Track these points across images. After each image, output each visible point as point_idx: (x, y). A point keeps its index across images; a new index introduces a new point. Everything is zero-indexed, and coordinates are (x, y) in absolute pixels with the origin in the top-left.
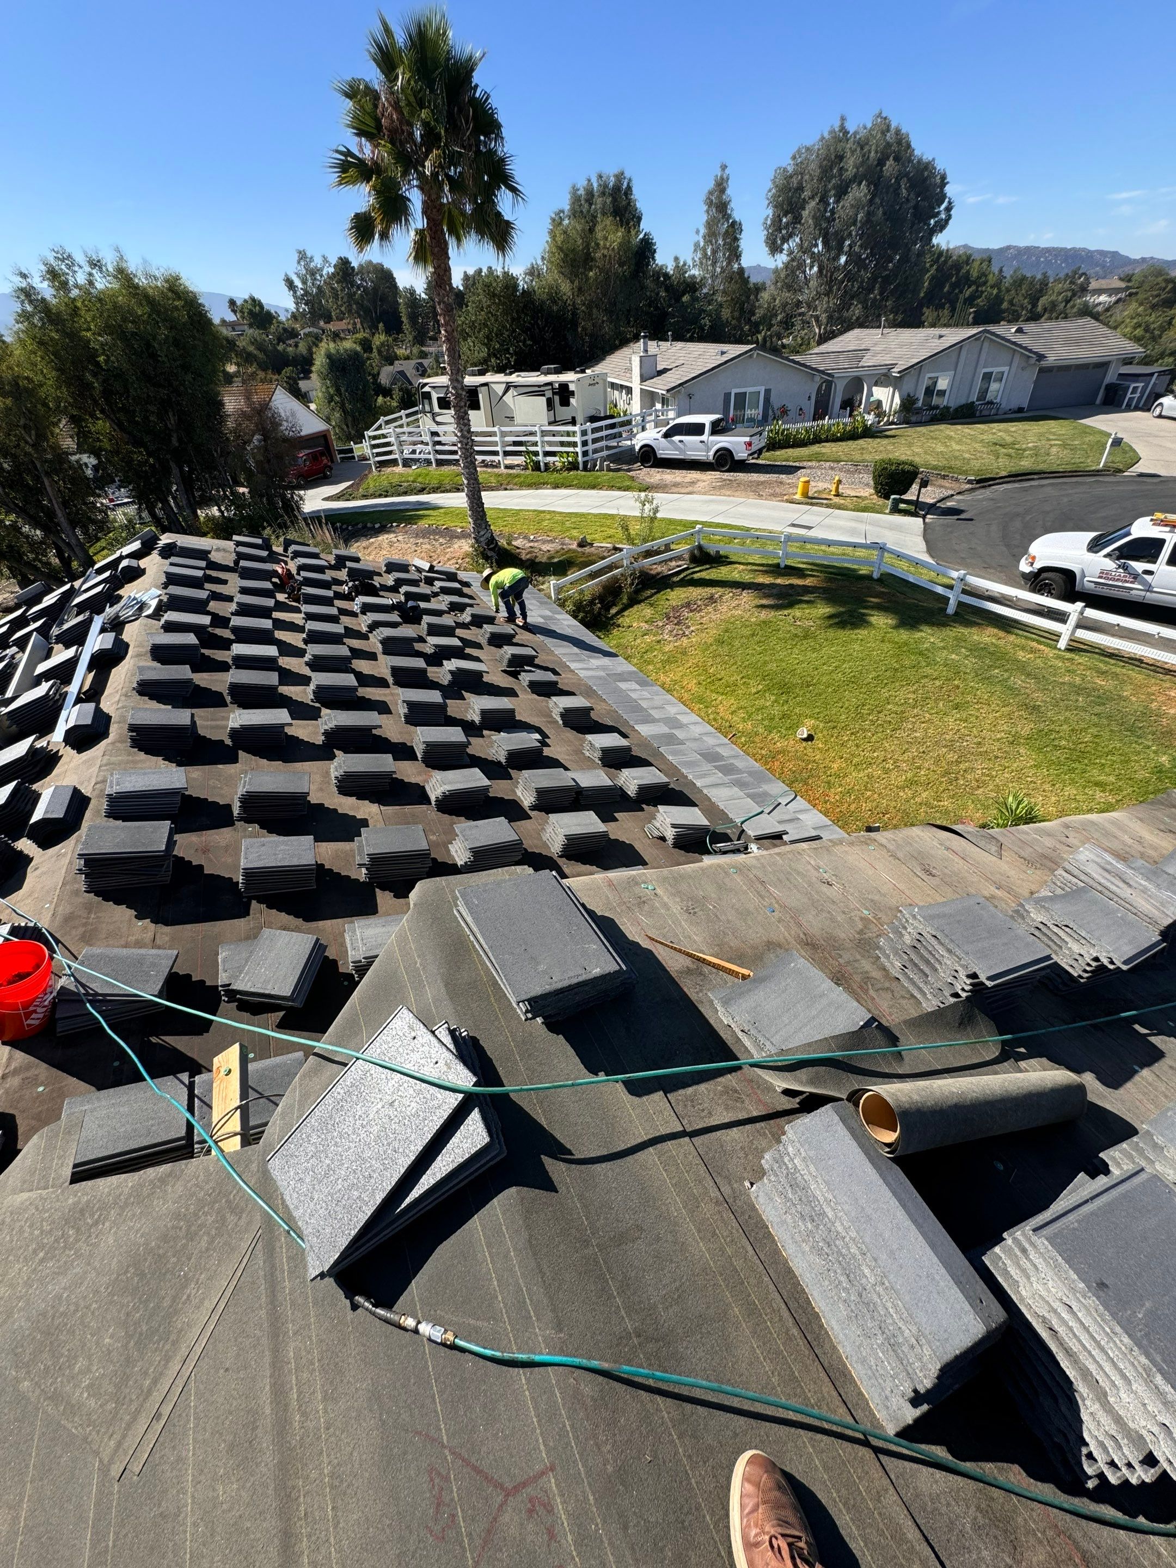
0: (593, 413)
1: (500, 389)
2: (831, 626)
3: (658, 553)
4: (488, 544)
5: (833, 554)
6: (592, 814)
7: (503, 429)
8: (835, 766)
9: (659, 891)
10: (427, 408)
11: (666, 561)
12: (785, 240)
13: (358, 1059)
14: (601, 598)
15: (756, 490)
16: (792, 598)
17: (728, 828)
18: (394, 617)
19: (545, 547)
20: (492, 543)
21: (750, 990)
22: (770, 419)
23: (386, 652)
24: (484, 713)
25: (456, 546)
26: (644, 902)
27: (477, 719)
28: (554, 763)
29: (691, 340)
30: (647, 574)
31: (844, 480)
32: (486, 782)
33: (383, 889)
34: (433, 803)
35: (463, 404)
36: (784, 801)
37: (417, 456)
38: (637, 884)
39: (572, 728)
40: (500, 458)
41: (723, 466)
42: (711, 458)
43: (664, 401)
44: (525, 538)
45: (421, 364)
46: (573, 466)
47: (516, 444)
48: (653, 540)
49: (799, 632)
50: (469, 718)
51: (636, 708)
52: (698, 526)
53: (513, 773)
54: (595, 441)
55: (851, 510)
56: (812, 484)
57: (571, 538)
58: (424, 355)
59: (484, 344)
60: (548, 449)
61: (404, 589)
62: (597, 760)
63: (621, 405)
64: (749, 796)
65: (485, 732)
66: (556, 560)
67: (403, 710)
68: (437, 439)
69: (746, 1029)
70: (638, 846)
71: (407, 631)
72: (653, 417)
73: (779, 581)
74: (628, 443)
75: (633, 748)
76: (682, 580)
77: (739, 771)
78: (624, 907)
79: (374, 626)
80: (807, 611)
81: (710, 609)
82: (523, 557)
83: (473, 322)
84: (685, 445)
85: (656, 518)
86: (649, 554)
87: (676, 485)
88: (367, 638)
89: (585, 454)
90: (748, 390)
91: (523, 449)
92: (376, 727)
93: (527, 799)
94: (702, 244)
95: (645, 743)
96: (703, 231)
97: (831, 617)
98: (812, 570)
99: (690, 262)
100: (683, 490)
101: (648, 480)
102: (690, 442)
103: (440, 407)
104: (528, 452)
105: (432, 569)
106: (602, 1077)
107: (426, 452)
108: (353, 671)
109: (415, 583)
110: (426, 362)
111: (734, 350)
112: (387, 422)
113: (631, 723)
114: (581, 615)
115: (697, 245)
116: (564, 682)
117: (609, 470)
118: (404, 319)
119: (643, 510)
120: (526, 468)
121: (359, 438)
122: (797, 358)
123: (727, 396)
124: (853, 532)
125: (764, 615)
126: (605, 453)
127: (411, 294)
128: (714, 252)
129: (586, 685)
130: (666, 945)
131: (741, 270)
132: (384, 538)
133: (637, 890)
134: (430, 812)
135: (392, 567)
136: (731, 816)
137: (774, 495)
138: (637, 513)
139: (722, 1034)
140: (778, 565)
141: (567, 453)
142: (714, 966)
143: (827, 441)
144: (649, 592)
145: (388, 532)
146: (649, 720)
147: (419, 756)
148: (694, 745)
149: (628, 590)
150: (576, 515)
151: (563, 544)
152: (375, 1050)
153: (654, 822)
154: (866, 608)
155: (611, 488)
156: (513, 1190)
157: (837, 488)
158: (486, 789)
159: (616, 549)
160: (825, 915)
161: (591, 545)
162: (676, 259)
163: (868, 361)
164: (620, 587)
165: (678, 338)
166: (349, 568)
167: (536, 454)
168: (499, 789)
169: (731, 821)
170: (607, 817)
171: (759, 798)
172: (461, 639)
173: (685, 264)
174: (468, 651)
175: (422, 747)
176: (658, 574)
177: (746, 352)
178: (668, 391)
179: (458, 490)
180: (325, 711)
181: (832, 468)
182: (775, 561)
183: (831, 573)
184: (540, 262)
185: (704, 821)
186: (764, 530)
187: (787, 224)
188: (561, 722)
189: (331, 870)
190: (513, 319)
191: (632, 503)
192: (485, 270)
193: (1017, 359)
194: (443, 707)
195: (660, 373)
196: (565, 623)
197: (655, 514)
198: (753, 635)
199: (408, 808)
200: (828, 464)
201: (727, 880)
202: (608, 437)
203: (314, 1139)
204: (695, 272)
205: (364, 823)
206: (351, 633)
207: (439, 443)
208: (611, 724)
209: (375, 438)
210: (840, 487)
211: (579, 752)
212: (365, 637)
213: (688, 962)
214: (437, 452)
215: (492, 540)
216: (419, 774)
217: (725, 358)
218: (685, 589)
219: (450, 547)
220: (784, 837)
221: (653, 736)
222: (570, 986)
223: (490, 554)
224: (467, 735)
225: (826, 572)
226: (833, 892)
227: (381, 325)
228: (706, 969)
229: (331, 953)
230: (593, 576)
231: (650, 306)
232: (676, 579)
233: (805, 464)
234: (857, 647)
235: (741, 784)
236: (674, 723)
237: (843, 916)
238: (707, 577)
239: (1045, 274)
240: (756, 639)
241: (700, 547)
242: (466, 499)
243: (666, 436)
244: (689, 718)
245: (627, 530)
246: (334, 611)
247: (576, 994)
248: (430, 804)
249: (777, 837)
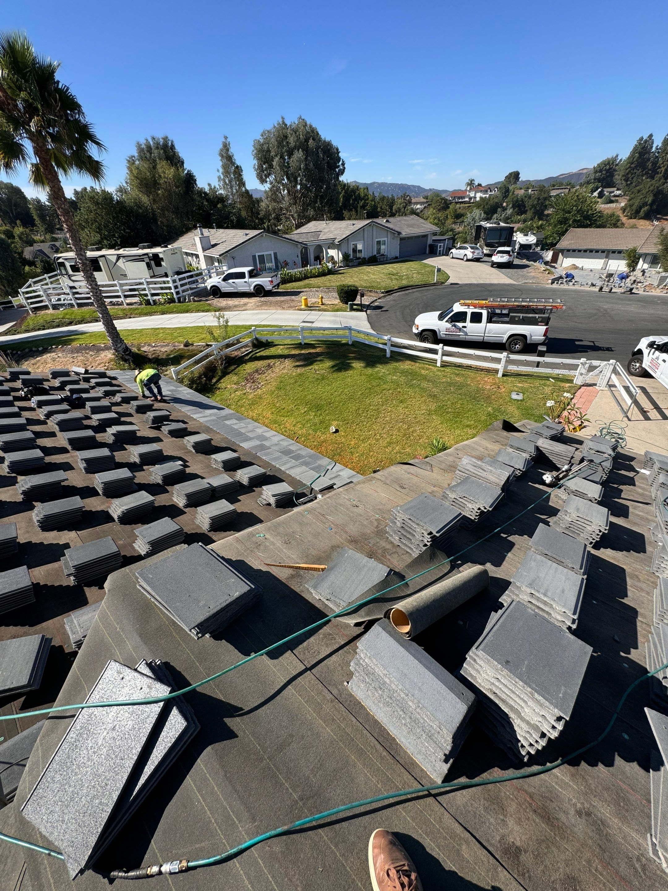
0: (178, 270)
1: (114, 259)
2: (334, 371)
3: (233, 345)
4: (124, 352)
5: (327, 334)
6: (224, 501)
7: (121, 282)
8: (353, 443)
9: (267, 536)
10: (64, 272)
11: (239, 349)
12: (267, 176)
13: (83, 708)
14: (205, 374)
15: (280, 305)
16: (312, 360)
17: (304, 489)
18: (65, 406)
19: (163, 349)
20: (127, 351)
21: (327, 576)
22: (280, 268)
23: (62, 430)
24: (141, 456)
25: (102, 355)
26: (260, 545)
27: (137, 460)
28: (194, 476)
29: (227, 228)
30: (230, 357)
31: (324, 297)
32: (151, 498)
33: (89, 585)
34: (116, 520)
35: (88, 269)
36: (330, 467)
37: (62, 302)
38: (254, 535)
39: (202, 453)
40: (122, 299)
41: (260, 294)
42: (252, 290)
43: (219, 261)
44: (149, 345)
45: (54, 245)
46: (172, 301)
47: (131, 290)
48: (229, 338)
49: (319, 377)
50: (132, 460)
51: (239, 434)
52: (253, 328)
53: (168, 488)
54: (182, 285)
55: (331, 311)
56: (309, 300)
57: (179, 342)
58: (56, 240)
59: (97, 232)
60: (153, 292)
61: (68, 388)
62: (221, 469)
63: (194, 265)
64: (311, 469)
65: (145, 467)
66: (172, 356)
67: (82, 465)
68: (74, 291)
69: (329, 598)
70: (255, 513)
71: (76, 414)
72: (214, 270)
73: (303, 352)
74: (203, 285)
75: (241, 457)
76: (250, 358)
77: (303, 457)
78: (248, 551)
79: (49, 415)
80: (321, 365)
81: (270, 371)
82: (150, 356)
83: (87, 220)
84: (236, 284)
85: (228, 326)
86: (228, 346)
87: (236, 306)
88: (46, 423)
89: (178, 293)
90: (265, 253)
91: (137, 293)
92: (63, 481)
93: (180, 502)
94: (222, 177)
95: (247, 453)
96: (221, 170)
97: (333, 367)
98: (318, 344)
99: (217, 187)
100: (240, 309)
101: (219, 305)
102: (238, 282)
103: (73, 271)
104: (141, 295)
105: (87, 372)
106: (253, 655)
107: (69, 299)
108: (39, 447)
109: (76, 382)
110: (57, 244)
111: (253, 233)
112: (35, 283)
113: (237, 443)
114: (195, 386)
115: (219, 178)
116: (191, 427)
117: (195, 301)
118: (35, 217)
119: (219, 322)
120: (141, 304)
121: (15, 294)
122: (287, 236)
123: (254, 257)
124: (334, 322)
125: (299, 370)
126: (190, 292)
127: (37, 202)
128: (230, 181)
129: (206, 426)
130: (278, 566)
131: (247, 192)
132: (47, 357)
133: (254, 539)
134: (116, 526)
135: (55, 375)
136: (304, 482)
137: (291, 307)
138: (217, 324)
139: (317, 605)
140: (300, 344)
141: (166, 293)
142: (306, 569)
143: (311, 277)
144: (233, 367)
145: (50, 352)
146: (248, 439)
147: (100, 492)
148: (276, 448)
149: (220, 368)
150: (180, 328)
151: (174, 346)
152: (95, 697)
153: (262, 496)
154: (349, 360)
155: (198, 311)
156: (209, 748)
157: (322, 301)
158: (152, 502)
159: (208, 346)
160: (358, 523)
161: (192, 345)
162: (209, 185)
163: (322, 237)
164: (215, 367)
165: (220, 226)
166: (22, 379)
167: (146, 295)
168: (161, 500)
169: (305, 485)
170: (233, 500)
171: (317, 469)
172: (116, 413)
173: (215, 187)
174: (123, 419)
175: (101, 486)
176: (236, 356)
177: (259, 234)
178: (220, 255)
179: (97, 321)
180: (20, 478)
181: (317, 291)
182: (299, 342)
183: (328, 344)
184: (125, 185)
185: (290, 489)
186: (289, 326)
187: (266, 168)
188: (194, 451)
189: (46, 585)
190: (114, 217)
191: (212, 318)
192: (89, 189)
193: (389, 234)
194: (112, 458)
195: (214, 246)
196: (185, 392)
197: (227, 323)
198: (296, 382)
199: (98, 528)
200: (314, 289)
201: (304, 520)
202: (190, 283)
203: (58, 777)
204: (222, 192)
205: (67, 546)
206: (30, 422)
207: (77, 293)
208: (225, 446)
209: (27, 293)
210: (323, 300)
211: (209, 466)
212: (44, 423)
213: (290, 571)
214: (77, 298)
215: (127, 349)
216: (103, 503)
217: (248, 237)
218: (253, 363)
219: (98, 357)
220: (334, 486)
221: (252, 448)
222: (222, 608)
223: (127, 357)
224: (132, 472)
225: (326, 344)
226: (360, 510)
227: (18, 222)
228: (302, 572)
229: (56, 642)
230: (197, 362)
231: (199, 209)
232: (247, 358)
233: (303, 290)
234: (349, 380)
235: (306, 464)
236: (262, 438)
237: (367, 521)
238: (264, 355)
239: (392, 195)
240: (299, 383)
241: (256, 339)
242: (103, 326)
243: (225, 280)
244: (270, 433)
245: (212, 334)
246: (16, 409)
247: (227, 612)
248: (114, 521)
249: (331, 487)
